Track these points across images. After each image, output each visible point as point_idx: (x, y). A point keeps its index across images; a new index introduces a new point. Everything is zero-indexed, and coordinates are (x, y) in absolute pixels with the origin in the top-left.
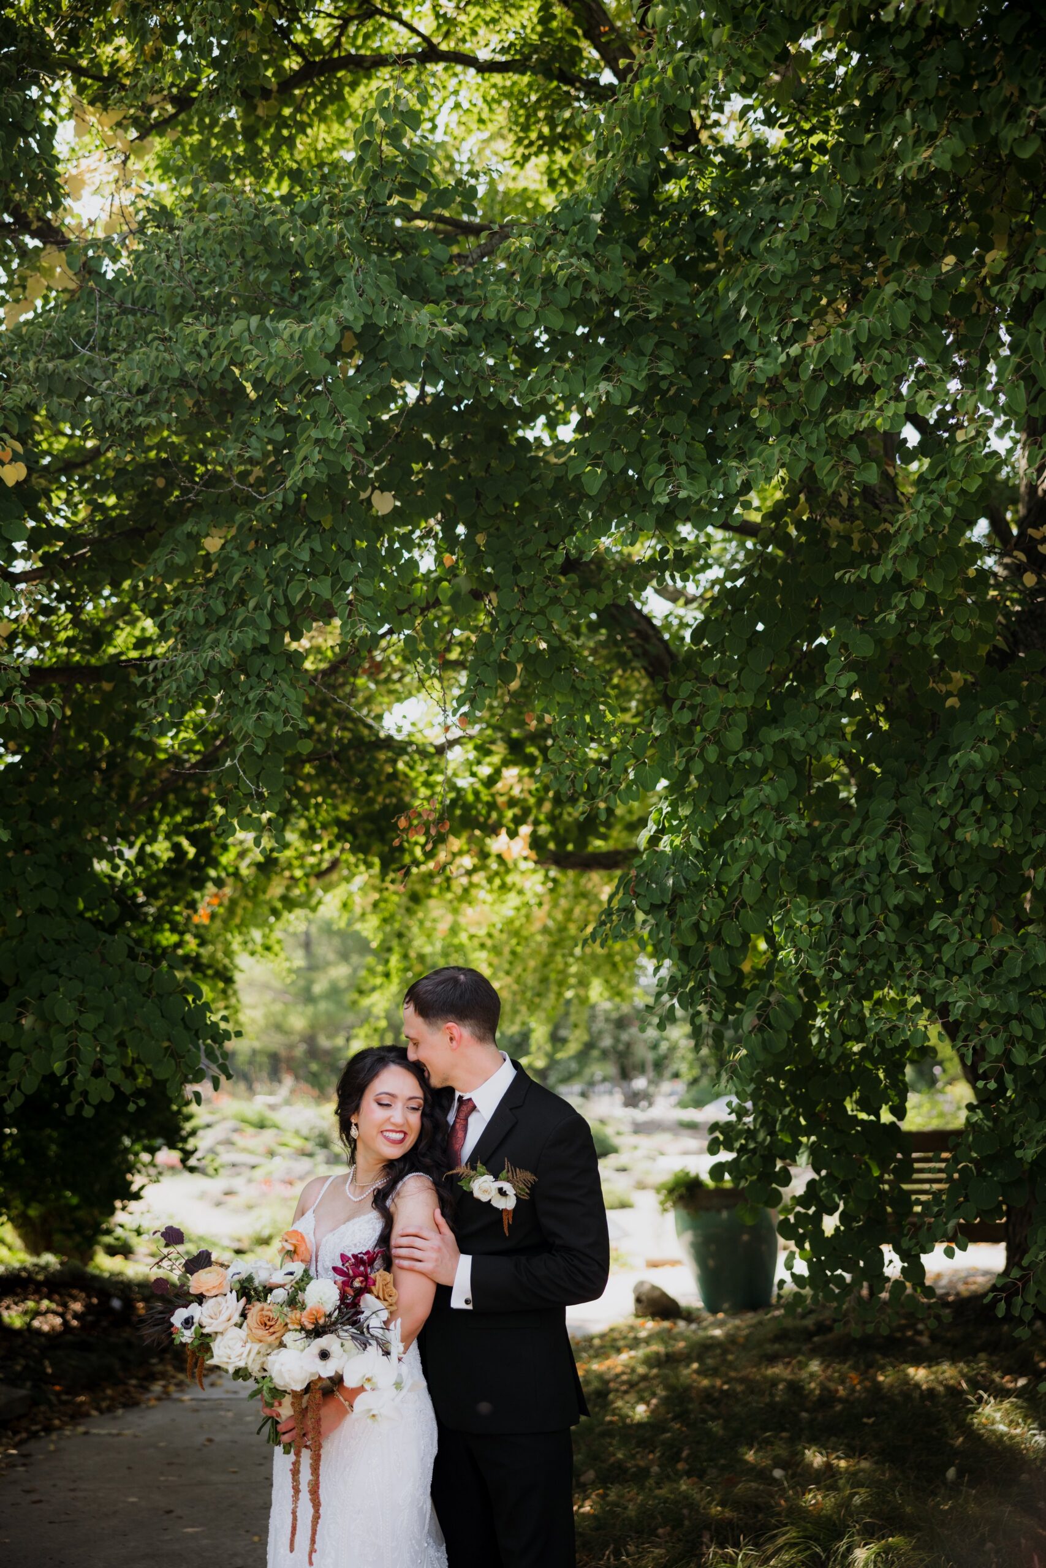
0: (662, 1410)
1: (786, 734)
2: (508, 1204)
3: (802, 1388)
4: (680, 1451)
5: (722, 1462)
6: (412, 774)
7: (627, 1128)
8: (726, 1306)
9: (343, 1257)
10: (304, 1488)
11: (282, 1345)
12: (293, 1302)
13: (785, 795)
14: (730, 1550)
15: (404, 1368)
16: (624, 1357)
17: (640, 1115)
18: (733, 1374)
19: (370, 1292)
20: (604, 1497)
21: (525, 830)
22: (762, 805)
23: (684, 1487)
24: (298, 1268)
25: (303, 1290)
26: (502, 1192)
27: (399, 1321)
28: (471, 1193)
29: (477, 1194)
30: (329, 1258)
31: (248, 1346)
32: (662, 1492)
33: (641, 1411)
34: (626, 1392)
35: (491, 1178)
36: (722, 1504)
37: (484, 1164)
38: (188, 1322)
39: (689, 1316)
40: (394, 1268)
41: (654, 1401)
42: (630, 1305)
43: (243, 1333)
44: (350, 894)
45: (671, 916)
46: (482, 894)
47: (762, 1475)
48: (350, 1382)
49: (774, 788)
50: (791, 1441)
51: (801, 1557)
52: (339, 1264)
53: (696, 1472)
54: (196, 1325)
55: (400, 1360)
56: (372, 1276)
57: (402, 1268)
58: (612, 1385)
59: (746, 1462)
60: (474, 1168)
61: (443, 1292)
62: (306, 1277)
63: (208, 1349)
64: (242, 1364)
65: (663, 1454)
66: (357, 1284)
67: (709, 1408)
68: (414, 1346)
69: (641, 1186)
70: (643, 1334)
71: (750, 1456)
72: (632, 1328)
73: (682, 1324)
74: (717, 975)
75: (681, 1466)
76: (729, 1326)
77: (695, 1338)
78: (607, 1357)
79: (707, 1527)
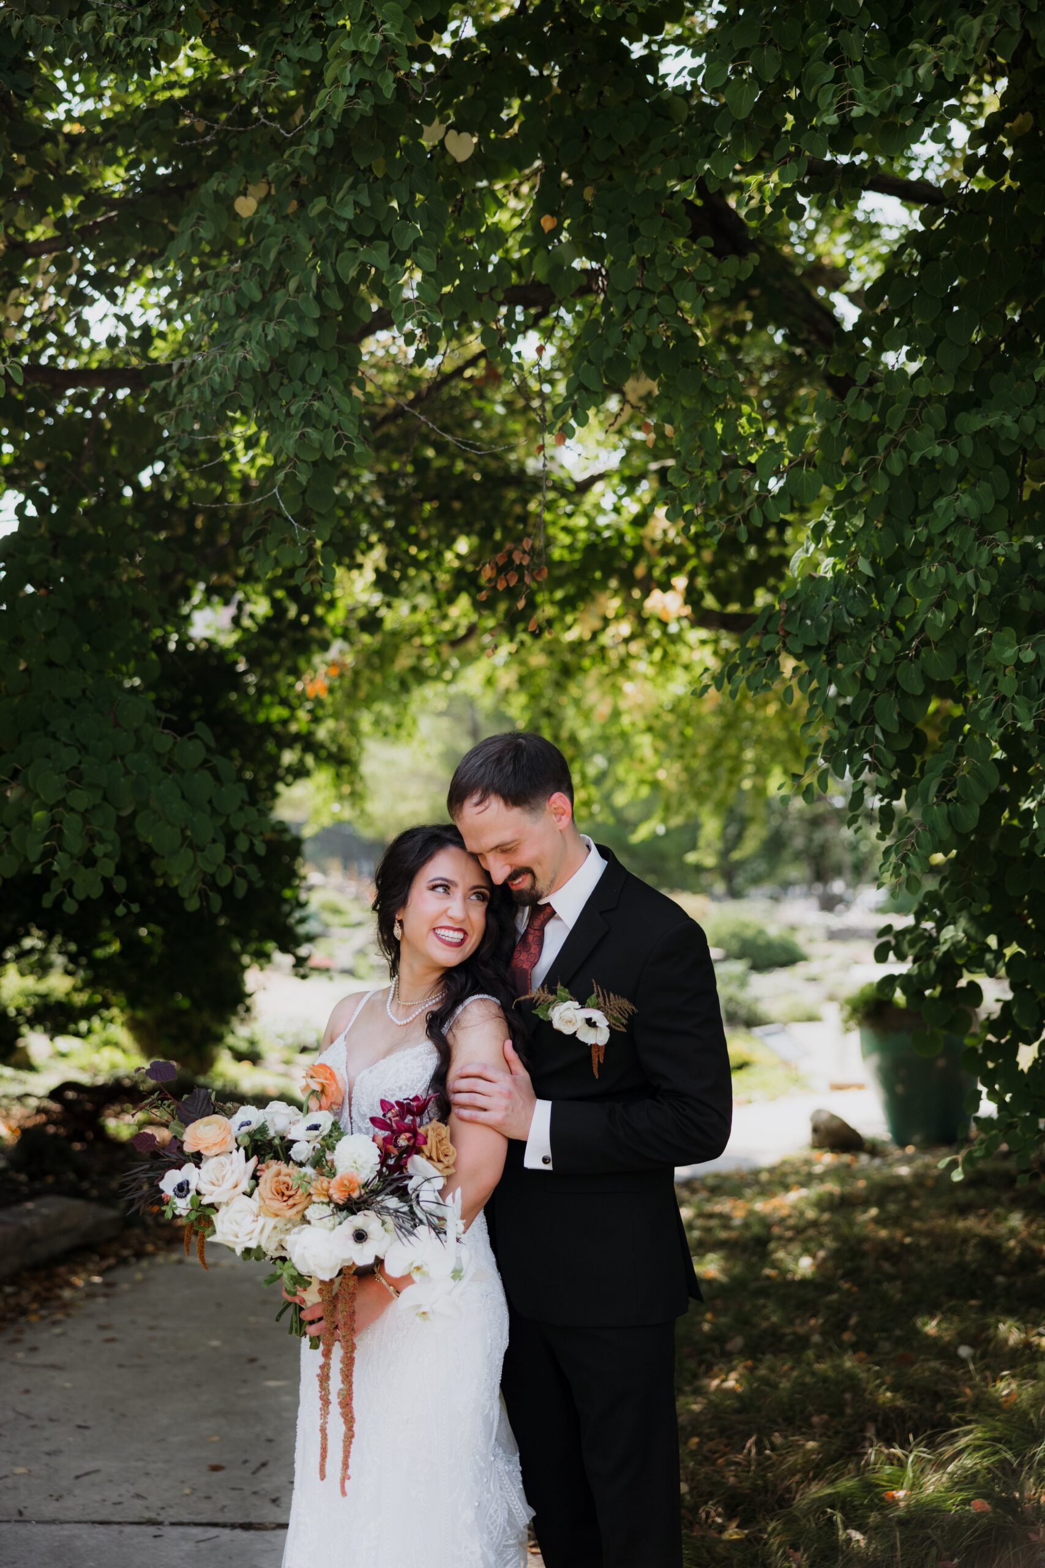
0: (830, 1264)
1: (993, 420)
2: (599, 1037)
3: (999, 1246)
4: (847, 1318)
5: (898, 1332)
6: (548, 517)
7: (820, 934)
8: (917, 1138)
9: (384, 1104)
10: (334, 1398)
11: (305, 1221)
12: (319, 1162)
13: (989, 505)
14: (897, 1451)
15: (465, 1253)
16: (794, 1196)
17: (836, 921)
18: (917, 1225)
19: (419, 1151)
20: (752, 1370)
21: (680, 582)
22: (959, 520)
23: (848, 1364)
24: (325, 1119)
25: (332, 1148)
26: (590, 1023)
27: (458, 1192)
28: (550, 1023)
29: (557, 1025)
30: (367, 1105)
31: (261, 1220)
32: (820, 1367)
33: (805, 1266)
34: (791, 1240)
35: (576, 1004)
36: (894, 1388)
37: (566, 985)
38: (182, 1189)
39: (874, 1149)
40: (453, 1118)
41: (821, 1254)
42: (805, 1135)
43: (253, 1203)
44: (494, 668)
45: (831, 661)
46: (641, 667)
47: (944, 1351)
48: (393, 1269)
49: (975, 497)
50: (983, 1310)
51: (986, 1463)
52: (379, 1113)
53: (864, 1346)
54: (193, 1193)
55: (458, 1240)
56: (421, 1130)
57: (462, 1119)
58: (776, 1231)
59: (927, 1336)
60: (553, 992)
61: (516, 1148)
62: (337, 1131)
63: (210, 1223)
64: (253, 1245)
65: (825, 1322)
66: (402, 1142)
67: (887, 1266)
68: (480, 1221)
69: (831, 998)
70: (818, 1169)
71: (931, 1327)
72: (808, 1162)
73: (864, 1158)
74: (883, 731)
75: (847, 1337)
76: (919, 1163)
77: (877, 1177)
78: (773, 1195)
79: (874, 1420)
